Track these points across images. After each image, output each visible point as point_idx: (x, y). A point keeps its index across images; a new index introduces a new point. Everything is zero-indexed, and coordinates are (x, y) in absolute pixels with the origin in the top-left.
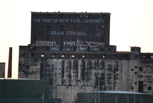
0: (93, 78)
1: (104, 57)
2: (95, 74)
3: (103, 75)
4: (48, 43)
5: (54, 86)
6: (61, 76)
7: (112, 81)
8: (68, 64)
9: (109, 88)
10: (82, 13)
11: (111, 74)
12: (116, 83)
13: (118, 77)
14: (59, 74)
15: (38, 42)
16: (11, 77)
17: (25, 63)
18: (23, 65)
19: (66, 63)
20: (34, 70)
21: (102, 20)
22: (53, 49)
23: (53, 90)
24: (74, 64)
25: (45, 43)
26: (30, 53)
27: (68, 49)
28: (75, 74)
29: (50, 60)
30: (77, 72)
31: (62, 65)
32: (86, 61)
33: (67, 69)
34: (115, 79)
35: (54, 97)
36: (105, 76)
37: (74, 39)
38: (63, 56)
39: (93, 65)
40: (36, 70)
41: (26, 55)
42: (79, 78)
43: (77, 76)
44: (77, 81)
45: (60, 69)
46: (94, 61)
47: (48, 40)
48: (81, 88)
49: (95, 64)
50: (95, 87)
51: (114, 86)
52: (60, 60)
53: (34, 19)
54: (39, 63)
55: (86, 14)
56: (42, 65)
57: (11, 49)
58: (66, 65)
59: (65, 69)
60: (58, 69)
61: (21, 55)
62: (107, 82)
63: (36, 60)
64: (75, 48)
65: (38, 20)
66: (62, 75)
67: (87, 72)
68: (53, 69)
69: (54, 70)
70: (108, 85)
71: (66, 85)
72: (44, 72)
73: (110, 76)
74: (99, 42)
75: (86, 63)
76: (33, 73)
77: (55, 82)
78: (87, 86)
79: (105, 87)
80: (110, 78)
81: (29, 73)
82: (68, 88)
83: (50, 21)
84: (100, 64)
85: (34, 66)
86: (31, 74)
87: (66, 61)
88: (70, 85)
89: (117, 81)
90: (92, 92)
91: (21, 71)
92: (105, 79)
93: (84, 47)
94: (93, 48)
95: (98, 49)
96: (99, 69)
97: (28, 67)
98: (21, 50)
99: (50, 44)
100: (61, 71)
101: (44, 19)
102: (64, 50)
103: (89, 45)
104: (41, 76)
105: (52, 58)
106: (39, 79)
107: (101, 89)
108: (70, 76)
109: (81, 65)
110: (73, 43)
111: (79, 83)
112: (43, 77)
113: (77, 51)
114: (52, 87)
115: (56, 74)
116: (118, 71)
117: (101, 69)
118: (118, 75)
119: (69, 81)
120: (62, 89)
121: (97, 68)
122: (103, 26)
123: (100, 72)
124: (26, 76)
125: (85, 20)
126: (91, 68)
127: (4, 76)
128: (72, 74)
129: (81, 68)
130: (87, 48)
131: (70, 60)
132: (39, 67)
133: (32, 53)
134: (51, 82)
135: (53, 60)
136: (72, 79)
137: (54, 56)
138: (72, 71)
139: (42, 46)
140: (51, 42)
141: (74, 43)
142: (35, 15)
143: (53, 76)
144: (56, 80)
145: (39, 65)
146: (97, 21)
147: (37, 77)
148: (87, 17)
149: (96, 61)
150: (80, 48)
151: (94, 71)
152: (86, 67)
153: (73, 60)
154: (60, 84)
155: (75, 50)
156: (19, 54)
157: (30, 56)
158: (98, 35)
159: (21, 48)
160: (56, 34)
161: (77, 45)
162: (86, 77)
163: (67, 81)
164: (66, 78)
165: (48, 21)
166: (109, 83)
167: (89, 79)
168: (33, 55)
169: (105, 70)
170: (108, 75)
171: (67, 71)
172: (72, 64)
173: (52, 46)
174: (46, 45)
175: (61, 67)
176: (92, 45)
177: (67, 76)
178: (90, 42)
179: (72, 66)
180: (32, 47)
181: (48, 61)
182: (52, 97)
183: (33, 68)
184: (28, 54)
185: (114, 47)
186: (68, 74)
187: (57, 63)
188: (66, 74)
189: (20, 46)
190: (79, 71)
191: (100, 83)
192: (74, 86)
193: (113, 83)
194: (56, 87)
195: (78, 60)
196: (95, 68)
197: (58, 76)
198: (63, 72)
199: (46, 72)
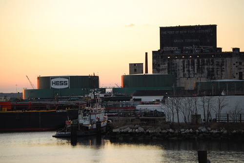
0: (206, 71)
1: (213, 56)
2: (207, 68)
3: (213, 69)
4: (172, 48)
5: (178, 78)
7: (219, 72)
9: (217, 78)
10: (196, 25)
12: (222, 74)
13: (224, 70)
14: (181, 70)
15: (165, 48)
16: (148, 73)
17: (157, 63)
21: (211, 30)
22: (176, 52)
23: (177, 81)
24: (191, 62)
25: (170, 48)
27: (187, 52)
30: (194, 68)
32: (200, 60)
33: (187, 66)
34: (221, 72)
35: (178, 86)
37: (191, 44)
38: (183, 57)
39: (206, 62)
42: (196, 72)
43: (194, 71)
44: (194, 74)
46: (206, 59)
47: (172, 46)
48: (198, 79)
49: (207, 61)
50: (207, 78)
51: (221, 76)
52: (182, 60)
53: (162, 32)
54: (166, 63)
55: (199, 26)
56: (168, 64)
57: (146, 54)
58: (186, 63)
59: (185, 66)
60: (180, 66)
63: (164, 61)
64: (192, 51)
65: (165, 33)
66: (183, 70)
67: (201, 68)
68: (176, 66)
69: (178, 67)
70: (216, 76)
71: (186, 77)
72: (170, 69)
74: (209, 46)
76: (163, 69)
78: (202, 77)
79: (214, 77)
80: (217, 71)
81: (160, 70)
82: (188, 79)
83: (173, 33)
84: (210, 61)
86: (162, 70)
88: (189, 77)
89: (224, 73)
91: (154, 69)
93: (198, 50)
94: (205, 50)
95: (208, 51)
96: (209, 65)
97: (159, 66)
98: (154, 54)
100: (182, 67)
101: (169, 31)
102: (184, 52)
103: (202, 48)
104: (169, 72)
105: (176, 59)
106: (167, 74)
107: (211, 79)
108: (189, 71)
109: (197, 62)
110: (190, 47)
111: (196, 75)
113: (194, 53)
114: (176, 79)
115: (179, 70)
116: (224, 66)
117: (211, 65)
118: (223, 68)
119: (188, 74)
120: (183, 80)
122: (212, 35)
123: (211, 67)
124: (158, 72)
125: (198, 31)
126: (204, 64)
127: (142, 73)
128: (191, 69)
129: (197, 65)
130: (201, 51)
131: (189, 59)
132: (167, 65)
134: (176, 76)
136: (191, 72)
137: (177, 57)
138: (190, 67)
139: (168, 51)
140: (174, 48)
142: (162, 30)
143: (177, 71)
144: (179, 74)
146: (207, 31)
147: (165, 73)
148: (200, 28)
150: (195, 51)
151: (206, 67)
152: (200, 64)
153: (191, 59)
154: (182, 77)
156: (153, 57)
157: (160, 58)
158: (208, 41)
159: (154, 52)
160: (178, 41)
161: (193, 49)
164: (186, 72)
166: (217, 74)
167: (202, 72)
168: (162, 57)
169: (214, 66)
170: (217, 69)
171: (187, 68)
172: (190, 63)
173: (175, 50)
175: (182, 65)
178: (203, 46)
180: (161, 52)
181: (173, 61)
183: (162, 66)
184: (159, 56)
185: (220, 49)
187: (179, 62)
188: (186, 70)
190: (196, 67)
191: (211, 75)
192: (192, 78)
193: (220, 74)
194: (179, 79)
195: (194, 59)
196: (207, 65)
197: (180, 71)
198: (184, 68)
199: (172, 69)
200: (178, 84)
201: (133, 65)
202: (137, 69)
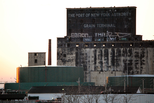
0: (122, 64)
1: (131, 45)
2: (124, 61)
3: (131, 61)
4: (81, 35)
5: (88, 72)
6: (93, 63)
7: (139, 66)
8: (99, 52)
9: (136, 72)
10: (111, 7)
11: (138, 61)
12: (142, 68)
13: (144, 62)
14: (92, 61)
15: (73, 35)
16: (51, 65)
17: (63, 52)
18: (61, 54)
19: (98, 52)
20: (70, 58)
21: (129, 13)
22: (86, 40)
23: (87, 75)
24: (105, 52)
25: (79, 35)
26: (66, 44)
27: (99, 40)
28: (106, 61)
29: (84, 49)
30: (108, 59)
31: (94, 54)
32: (116, 49)
33: (99, 57)
34: (141, 65)
35: (88, 81)
36: (133, 62)
37: (104, 30)
38: (95, 46)
39: (122, 53)
40: (71, 58)
41: (63, 45)
42: (110, 64)
43: (107, 63)
44: (108, 67)
45: (92, 57)
46: (122, 49)
47: (82, 32)
48: (112, 73)
49: (123, 52)
50: (124, 72)
51: (141, 70)
52: (93, 49)
53: (69, 14)
54: (74, 52)
55: (115, 8)
56: (77, 54)
57: (50, 41)
58: (98, 54)
59: (97, 57)
60: (91, 57)
61: (59, 46)
62: (135, 67)
63: (72, 50)
64: (105, 38)
65: (73, 15)
66: (95, 62)
67: (117, 59)
68: (86, 57)
69: (88, 58)
70: (135, 70)
71: (98, 71)
72: (79, 60)
73: (137, 62)
74: (126, 33)
75: (116, 52)
76: (69, 61)
77: (89, 68)
78: (117, 71)
79: (132, 72)
80: (137, 64)
81: (66, 61)
82: (100, 73)
83: (83, 16)
84: (128, 51)
85: (70, 55)
86: (68, 61)
87: (98, 50)
88: (102, 71)
89: (144, 66)
90: (121, 76)
91: (59, 59)
92: (133, 65)
93: (113, 37)
94: (121, 38)
95: (126, 38)
96: (127, 56)
97: (65, 56)
98: (59, 41)
99: (83, 35)
101: (78, 14)
102: (95, 40)
103: (118, 35)
105: (86, 48)
106: (75, 66)
107: (129, 73)
108: (101, 63)
109: (111, 53)
110: (103, 34)
111: (110, 68)
112: (78, 64)
113: (107, 41)
114: (86, 73)
115: (89, 61)
116: (144, 57)
117: (129, 56)
118: (144, 61)
119: (101, 67)
120: (95, 74)
121: (125, 55)
122: (130, 19)
123: (128, 58)
124: (64, 63)
125: (114, 14)
126: (120, 55)
127: (45, 64)
128: (104, 61)
129: (111, 56)
130: (116, 38)
131: (101, 49)
132: (74, 55)
133: (68, 44)
134: (85, 68)
135: (86, 49)
136: (104, 65)
137: (87, 46)
138: (103, 58)
139: (77, 38)
140: (84, 34)
141: (105, 34)
142: (70, 11)
143: (86, 63)
144: (89, 67)
145: (74, 54)
146: (124, 14)
147: (73, 65)
148: (116, 11)
149: (124, 50)
150: (109, 38)
151: (122, 58)
152: (116, 55)
153: (104, 49)
154: (93, 70)
155: (105, 40)
156: (57, 45)
157: (67, 46)
158: (126, 27)
159: (59, 39)
160: (88, 26)
161: (107, 36)
162: (115, 63)
163: (99, 67)
164: (98, 64)
165: (81, 15)
166: (136, 68)
167: (118, 65)
168: (69, 45)
169: (132, 57)
170: (135, 61)
171: (99, 59)
172: (103, 53)
173: (85, 37)
174: (80, 36)
176: (120, 35)
177: (98, 63)
178: (119, 33)
179: (103, 54)
180: (68, 39)
181: (82, 50)
182: (86, 81)
184: (65, 45)
185: (140, 37)
186: (100, 61)
187: (89, 52)
188: (98, 61)
189: (57, 38)
190: (110, 58)
191: (128, 68)
192: (106, 71)
193: (140, 68)
194: (90, 73)
195: (108, 49)
196: (123, 56)
197: (91, 63)
198: (95, 59)
199: (80, 60)
200: (88, 79)
201: (33, 55)
202: (38, 60)
